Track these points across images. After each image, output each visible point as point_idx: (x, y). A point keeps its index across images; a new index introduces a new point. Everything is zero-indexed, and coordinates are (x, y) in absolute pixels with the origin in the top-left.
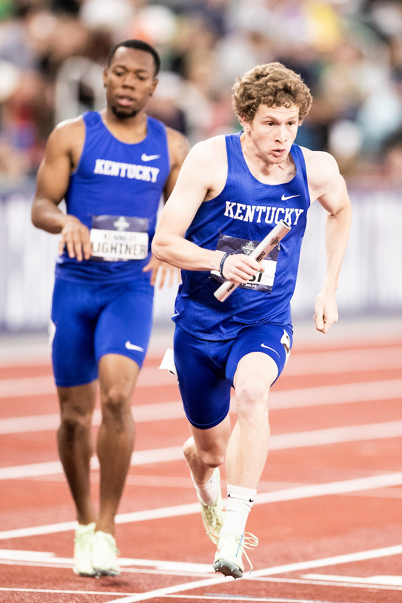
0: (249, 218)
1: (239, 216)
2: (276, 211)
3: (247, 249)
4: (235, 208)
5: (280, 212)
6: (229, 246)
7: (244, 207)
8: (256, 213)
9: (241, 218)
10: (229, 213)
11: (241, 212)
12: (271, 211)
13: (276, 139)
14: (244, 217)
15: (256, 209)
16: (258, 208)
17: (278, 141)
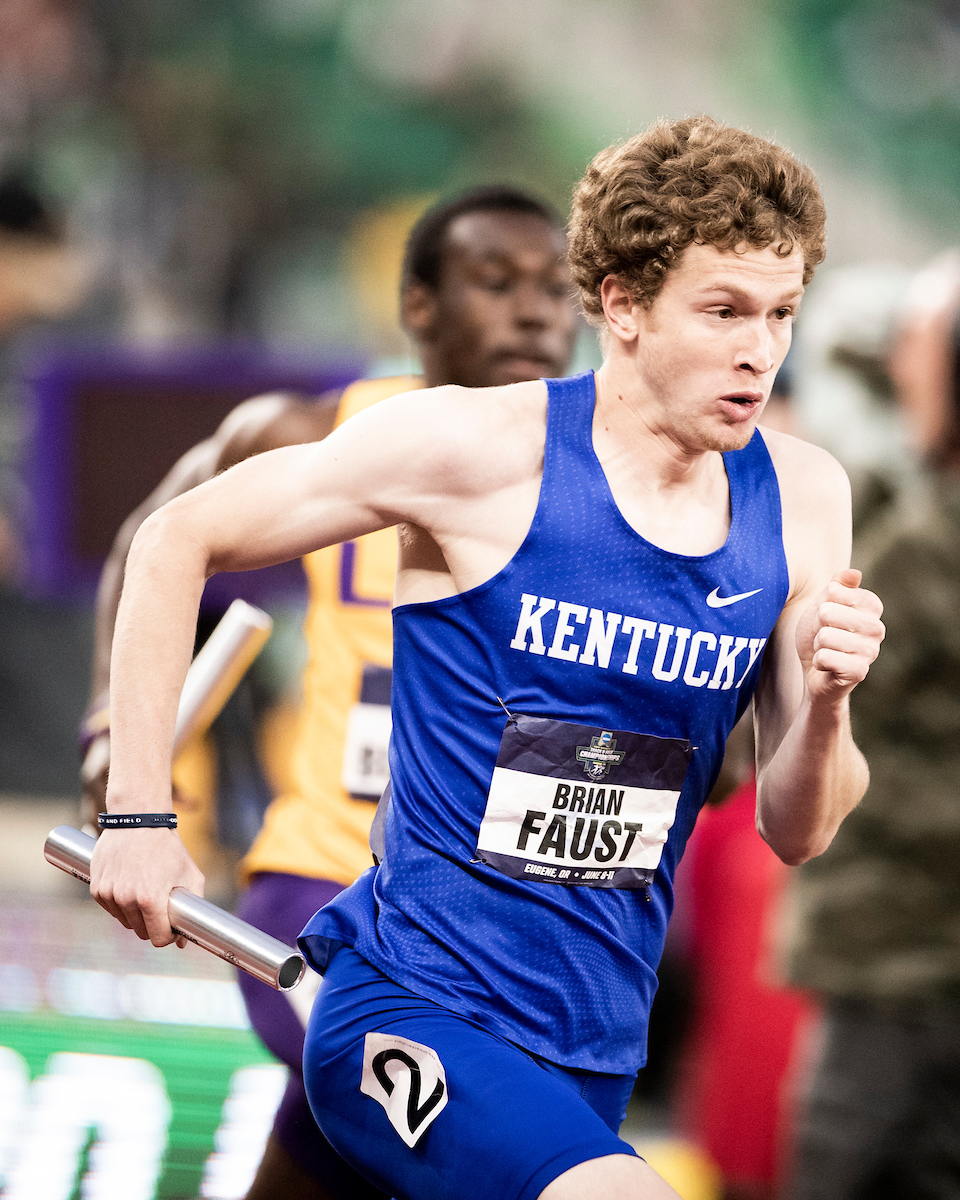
0: (596, 654)
1: (566, 647)
2: (689, 642)
4: (550, 622)
5: (704, 644)
6: (536, 751)
7: (581, 613)
8: (622, 643)
9: (571, 655)
10: (529, 638)
11: (570, 631)
12: (673, 640)
13: (740, 359)
14: (582, 651)
15: (620, 627)
16: (630, 623)
17: (746, 367)
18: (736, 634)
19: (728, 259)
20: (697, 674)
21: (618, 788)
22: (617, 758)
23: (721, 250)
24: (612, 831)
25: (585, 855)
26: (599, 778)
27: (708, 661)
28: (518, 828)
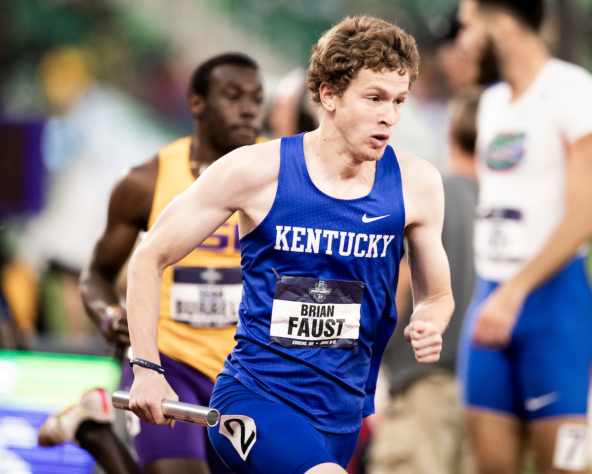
0: (312, 248)
1: (298, 246)
2: (355, 239)
3: (317, 292)
4: (289, 236)
5: (362, 239)
6: (291, 291)
7: (303, 231)
8: (324, 241)
9: (301, 249)
10: (282, 244)
11: (299, 239)
12: (347, 238)
13: (381, 120)
14: (305, 247)
15: (322, 235)
16: (326, 233)
17: (383, 123)
18: (376, 233)
19: (378, 75)
20: (359, 252)
21: (331, 305)
22: (328, 292)
23: (375, 71)
24: (330, 324)
25: (319, 335)
26: (322, 301)
27: (364, 246)
28: (287, 325)
